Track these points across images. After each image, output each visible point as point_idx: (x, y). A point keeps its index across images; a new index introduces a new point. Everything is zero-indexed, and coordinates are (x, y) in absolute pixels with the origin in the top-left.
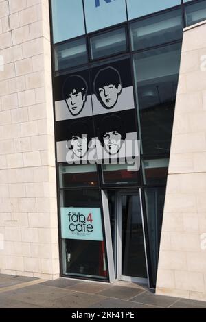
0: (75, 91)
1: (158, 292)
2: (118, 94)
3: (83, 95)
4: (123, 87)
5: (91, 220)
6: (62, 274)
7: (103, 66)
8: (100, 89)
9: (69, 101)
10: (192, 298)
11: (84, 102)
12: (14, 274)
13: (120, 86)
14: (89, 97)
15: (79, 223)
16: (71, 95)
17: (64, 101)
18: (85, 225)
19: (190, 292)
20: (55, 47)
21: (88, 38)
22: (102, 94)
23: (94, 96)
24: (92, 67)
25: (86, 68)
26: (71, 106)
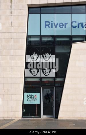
0: (34, 53)
1: (59, 119)
2: (50, 57)
3: (37, 55)
4: (52, 55)
5: (36, 97)
7: (46, 47)
8: (44, 54)
9: (32, 56)
10: (69, 119)
11: (38, 57)
13: (51, 54)
14: (39, 56)
15: (31, 98)
16: (33, 54)
17: (30, 56)
19: (68, 117)
21: (41, 37)
22: (44, 56)
23: (41, 56)
24: (42, 46)
25: (39, 46)
26: (32, 58)
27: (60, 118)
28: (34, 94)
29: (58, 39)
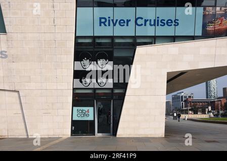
0: (86, 59)
2: (107, 63)
3: (90, 61)
4: (109, 61)
5: (88, 112)
6: (71, 135)
7: (101, 51)
8: (98, 60)
9: (82, 62)
12: (47, 137)
13: (107, 60)
15: (82, 113)
16: (84, 60)
17: (79, 62)
18: (86, 114)
19: (129, 135)
20: (76, 38)
21: (95, 38)
22: (99, 62)
23: (95, 62)
25: (92, 50)
26: (83, 65)
27: (119, 135)
28: (86, 109)
29: (117, 41)
